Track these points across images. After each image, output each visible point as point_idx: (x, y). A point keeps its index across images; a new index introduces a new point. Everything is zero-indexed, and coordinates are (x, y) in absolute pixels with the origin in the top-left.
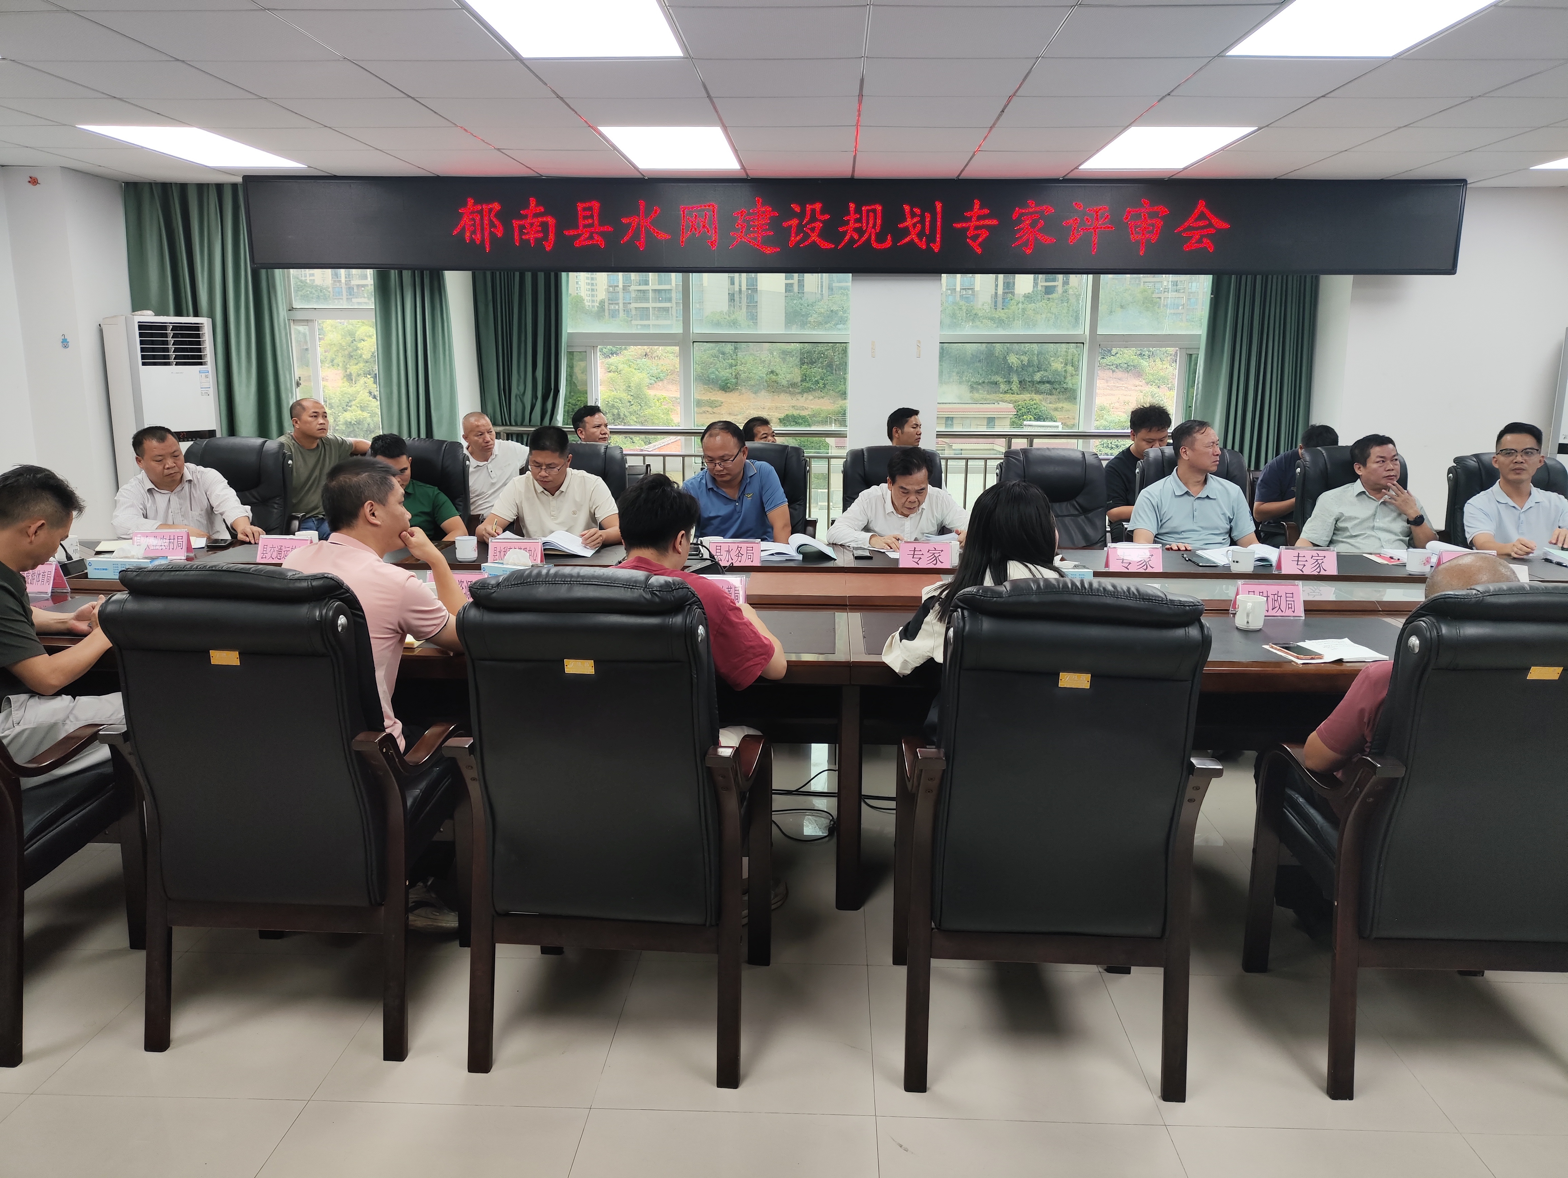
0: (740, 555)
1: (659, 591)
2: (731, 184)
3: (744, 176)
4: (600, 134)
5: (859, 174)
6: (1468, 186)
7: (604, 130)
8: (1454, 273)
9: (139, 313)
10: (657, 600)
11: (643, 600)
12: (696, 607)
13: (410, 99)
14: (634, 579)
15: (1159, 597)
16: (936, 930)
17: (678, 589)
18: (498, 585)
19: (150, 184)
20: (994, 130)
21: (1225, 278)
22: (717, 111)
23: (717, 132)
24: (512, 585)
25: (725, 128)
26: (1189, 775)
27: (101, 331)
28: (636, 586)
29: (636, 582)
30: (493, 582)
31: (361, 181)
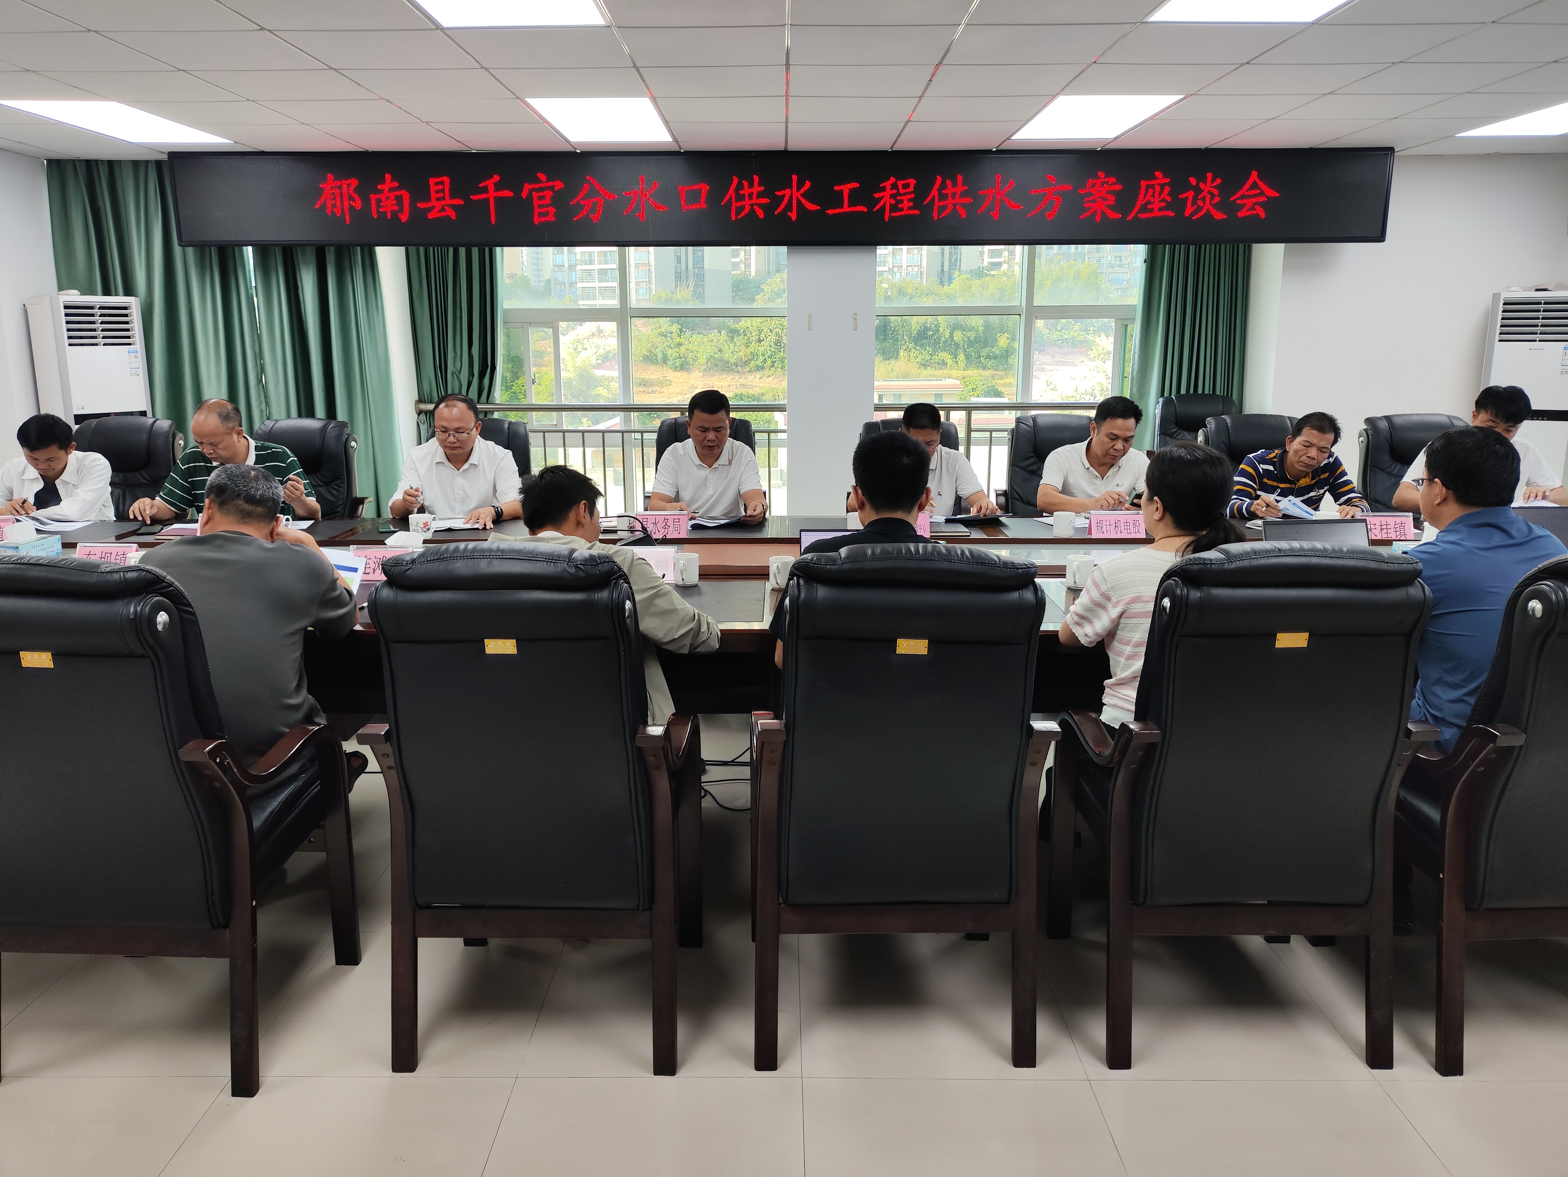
0: (667, 527)
1: (584, 565)
2: (664, 157)
3: (677, 149)
4: (529, 106)
5: (792, 147)
6: (1396, 154)
7: (532, 101)
8: (1383, 241)
9: (64, 292)
10: (582, 574)
11: (566, 574)
12: (623, 581)
13: (334, 72)
14: (557, 553)
17: (603, 563)
18: (413, 561)
19: (74, 160)
20: (924, 99)
21: (1160, 247)
22: (644, 81)
23: (646, 103)
24: (428, 561)
25: (654, 99)
27: (26, 311)
28: (559, 560)
29: (559, 556)
30: (408, 558)
31: (290, 157)
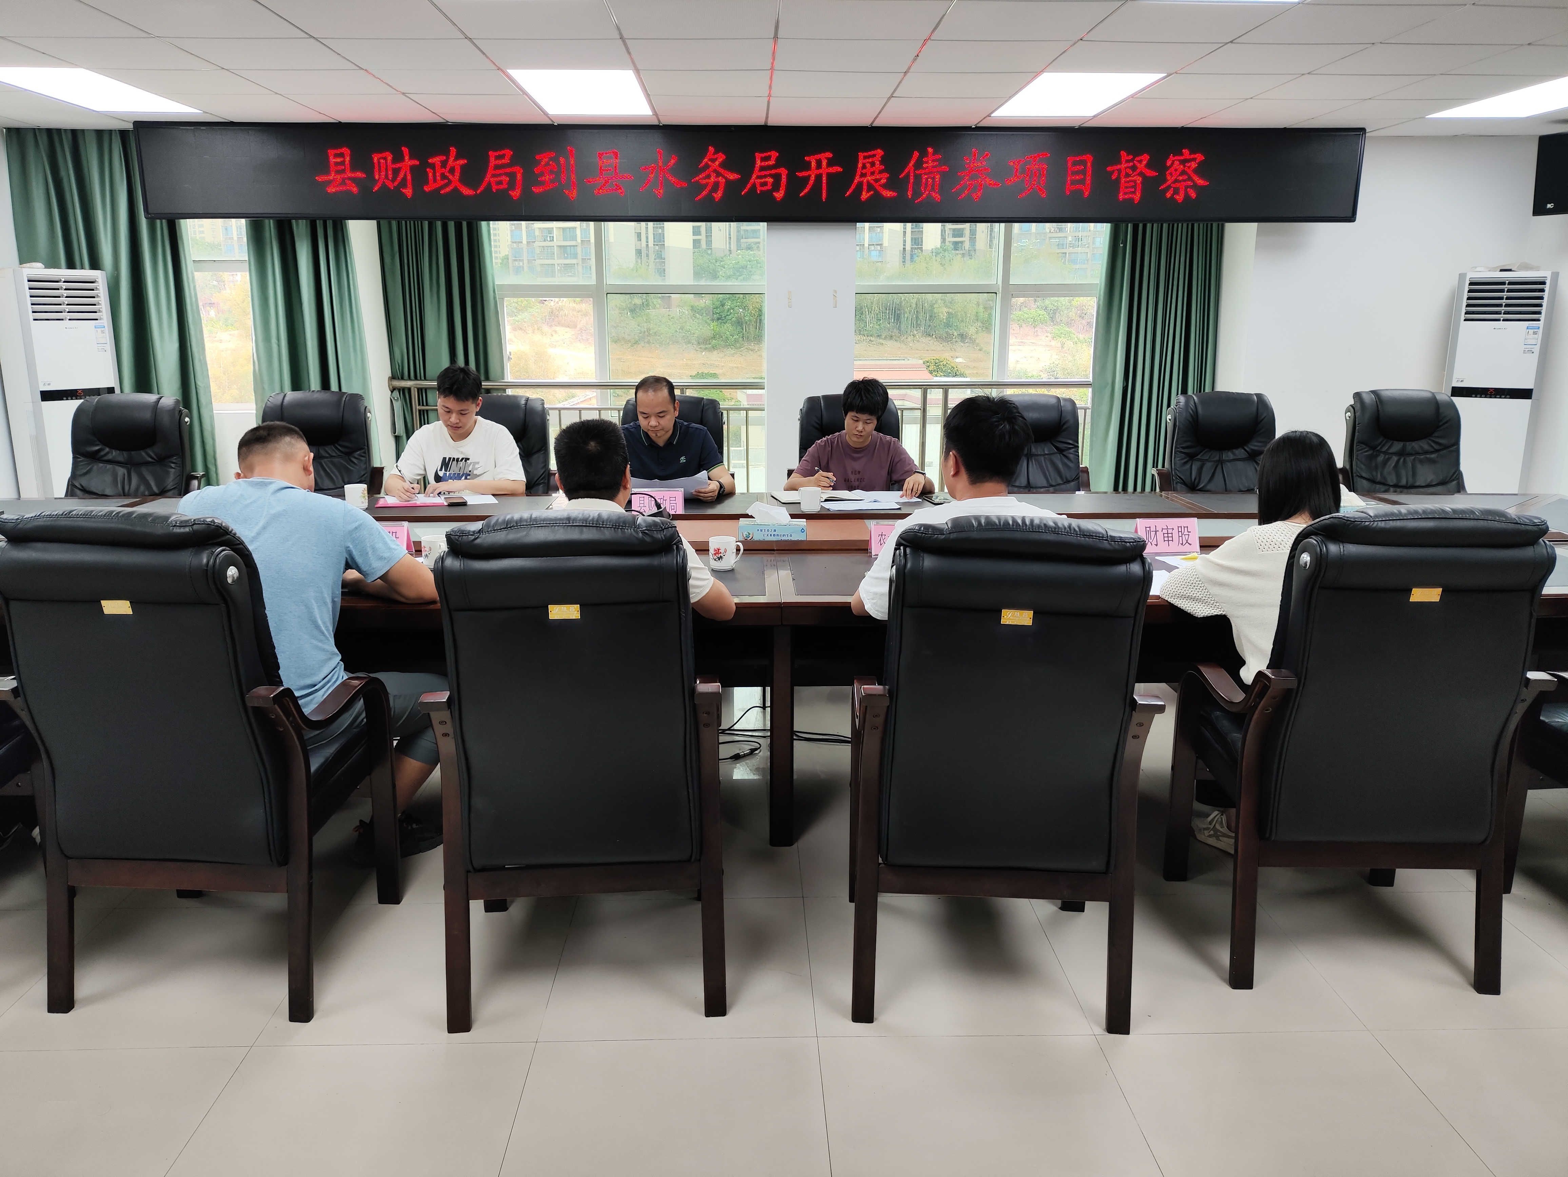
2: (643, 131)
3: (656, 123)
4: (509, 77)
5: (771, 123)
6: (1367, 135)
7: (514, 73)
8: (1354, 221)
9: (27, 265)
13: (312, 40)
15: (1099, 533)
16: (883, 865)
19: (34, 129)
20: (908, 74)
21: (1124, 226)
22: (629, 53)
23: (629, 75)
25: (637, 71)
26: (1132, 712)
31: (260, 128)
